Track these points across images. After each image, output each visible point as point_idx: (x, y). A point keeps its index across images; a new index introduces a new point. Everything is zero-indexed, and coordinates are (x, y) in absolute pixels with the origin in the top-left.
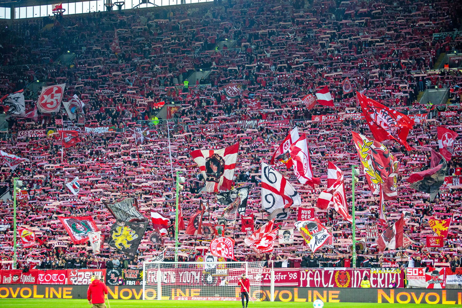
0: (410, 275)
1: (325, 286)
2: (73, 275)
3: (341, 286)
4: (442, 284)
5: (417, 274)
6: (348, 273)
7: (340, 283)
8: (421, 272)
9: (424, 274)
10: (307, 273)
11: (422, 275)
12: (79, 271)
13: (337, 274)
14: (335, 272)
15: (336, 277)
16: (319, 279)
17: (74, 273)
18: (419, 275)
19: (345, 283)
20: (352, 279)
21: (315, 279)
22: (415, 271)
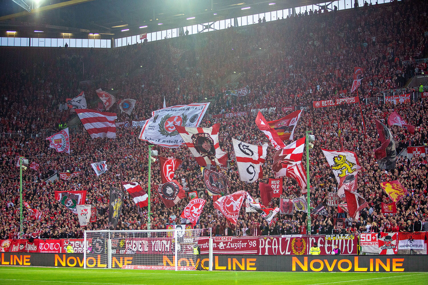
0: (363, 240)
1: (282, 253)
2: (66, 244)
3: (297, 254)
4: (394, 249)
5: (370, 240)
6: (303, 240)
7: (297, 250)
8: (374, 238)
9: (377, 240)
10: (265, 240)
11: (375, 240)
12: (71, 241)
13: (294, 241)
14: (292, 239)
15: (293, 245)
16: (277, 247)
17: (67, 243)
18: (372, 240)
19: (302, 250)
20: (308, 246)
21: (273, 247)
22: (369, 237)
